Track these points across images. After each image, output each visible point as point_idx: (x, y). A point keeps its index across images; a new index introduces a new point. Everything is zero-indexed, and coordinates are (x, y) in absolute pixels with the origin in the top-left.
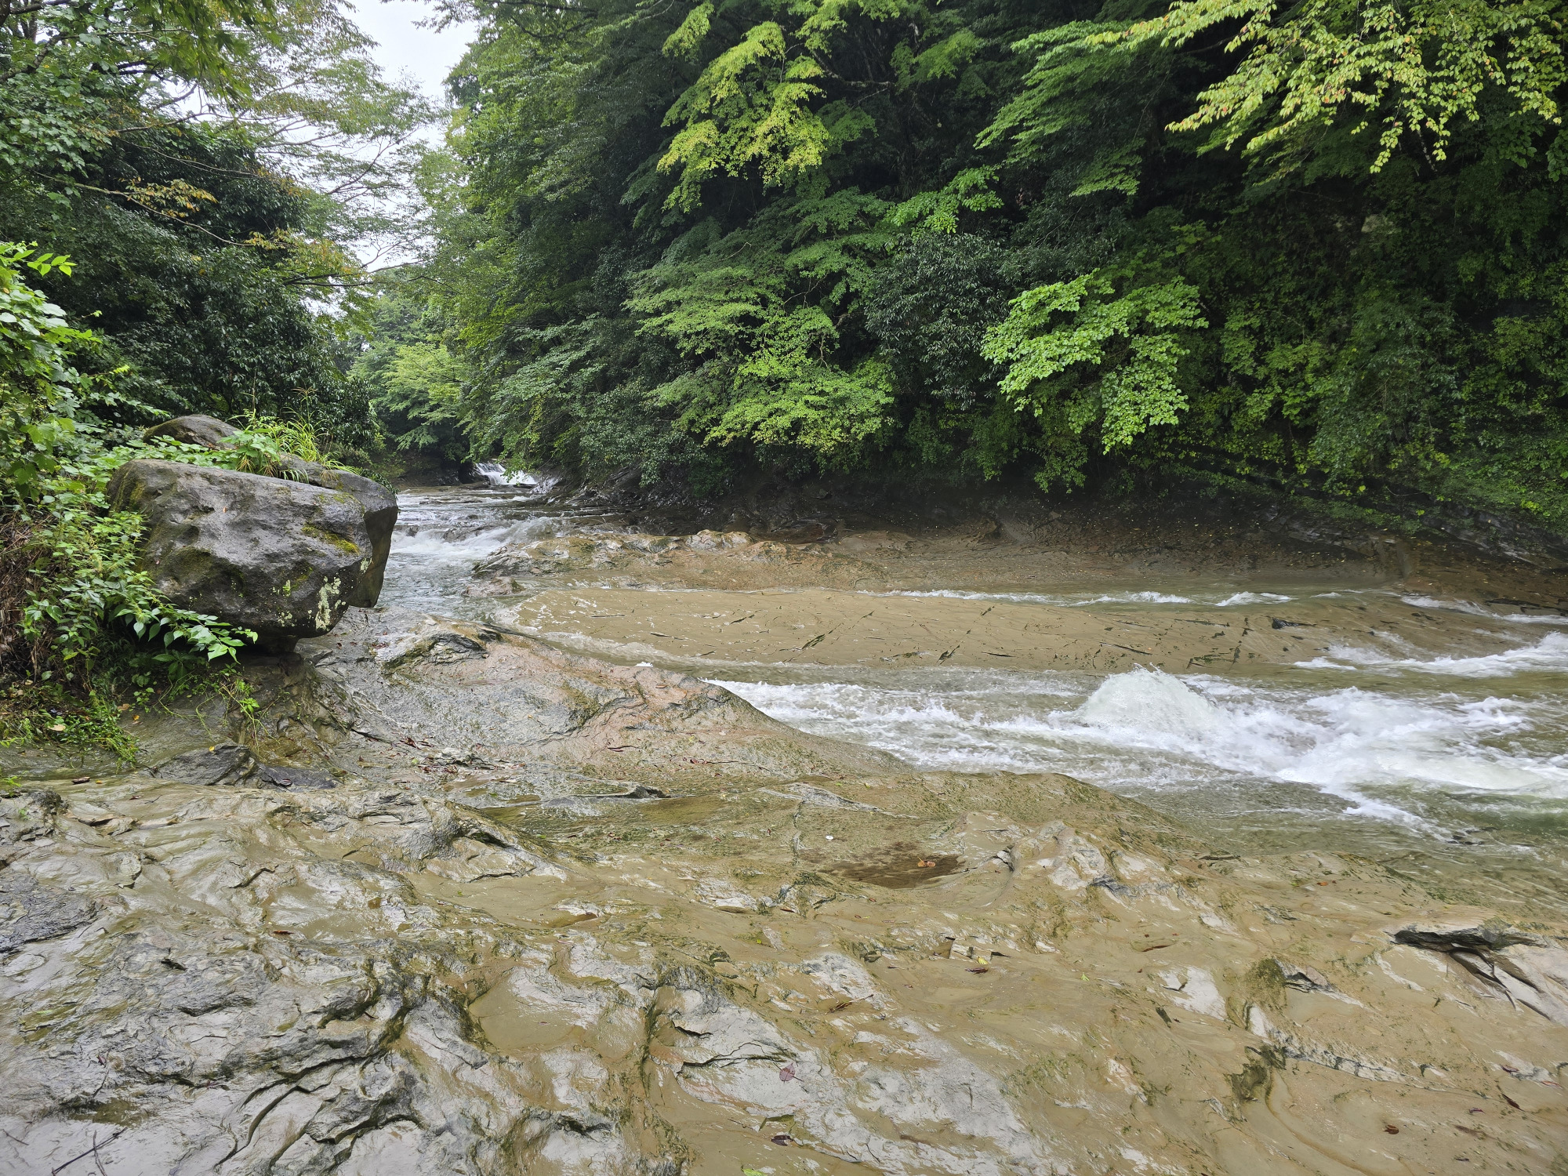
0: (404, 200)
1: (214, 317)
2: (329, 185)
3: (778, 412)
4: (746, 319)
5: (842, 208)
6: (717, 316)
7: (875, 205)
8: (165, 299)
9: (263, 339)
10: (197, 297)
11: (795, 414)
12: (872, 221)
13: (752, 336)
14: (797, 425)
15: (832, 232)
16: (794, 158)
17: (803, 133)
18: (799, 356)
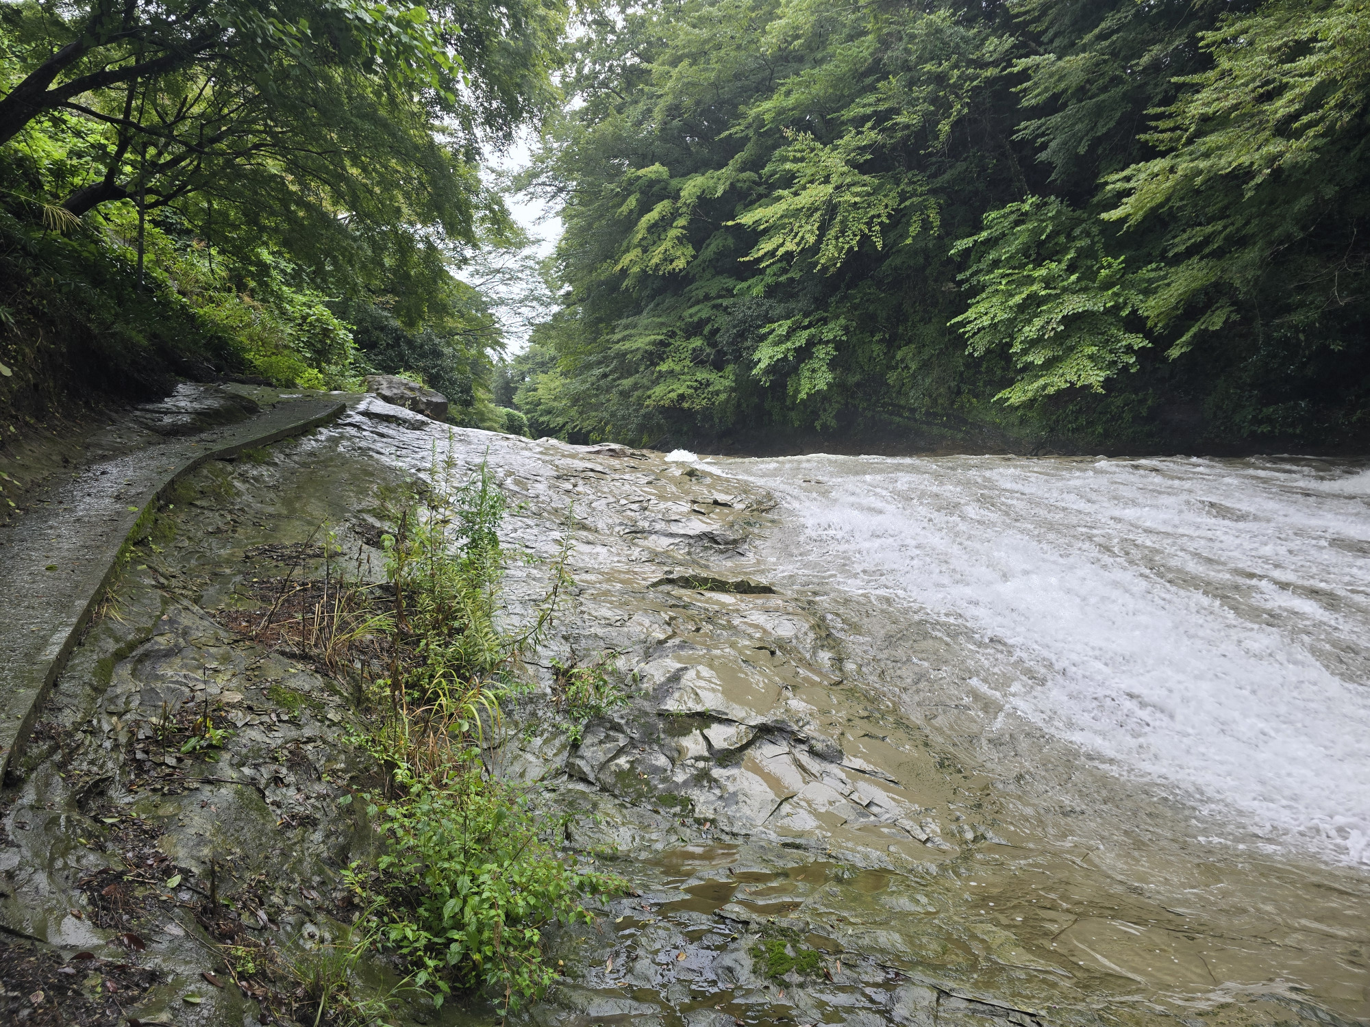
0: (524, 286)
1: (404, 347)
2: (477, 281)
3: (673, 390)
4: (661, 343)
5: (713, 286)
6: (642, 342)
7: (730, 283)
8: (384, 340)
9: (423, 356)
10: (397, 339)
11: (680, 392)
12: (729, 292)
13: (664, 352)
14: (682, 397)
15: (707, 298)
16: (674, 264)
17: (679, 253)
18: (687, 362)
